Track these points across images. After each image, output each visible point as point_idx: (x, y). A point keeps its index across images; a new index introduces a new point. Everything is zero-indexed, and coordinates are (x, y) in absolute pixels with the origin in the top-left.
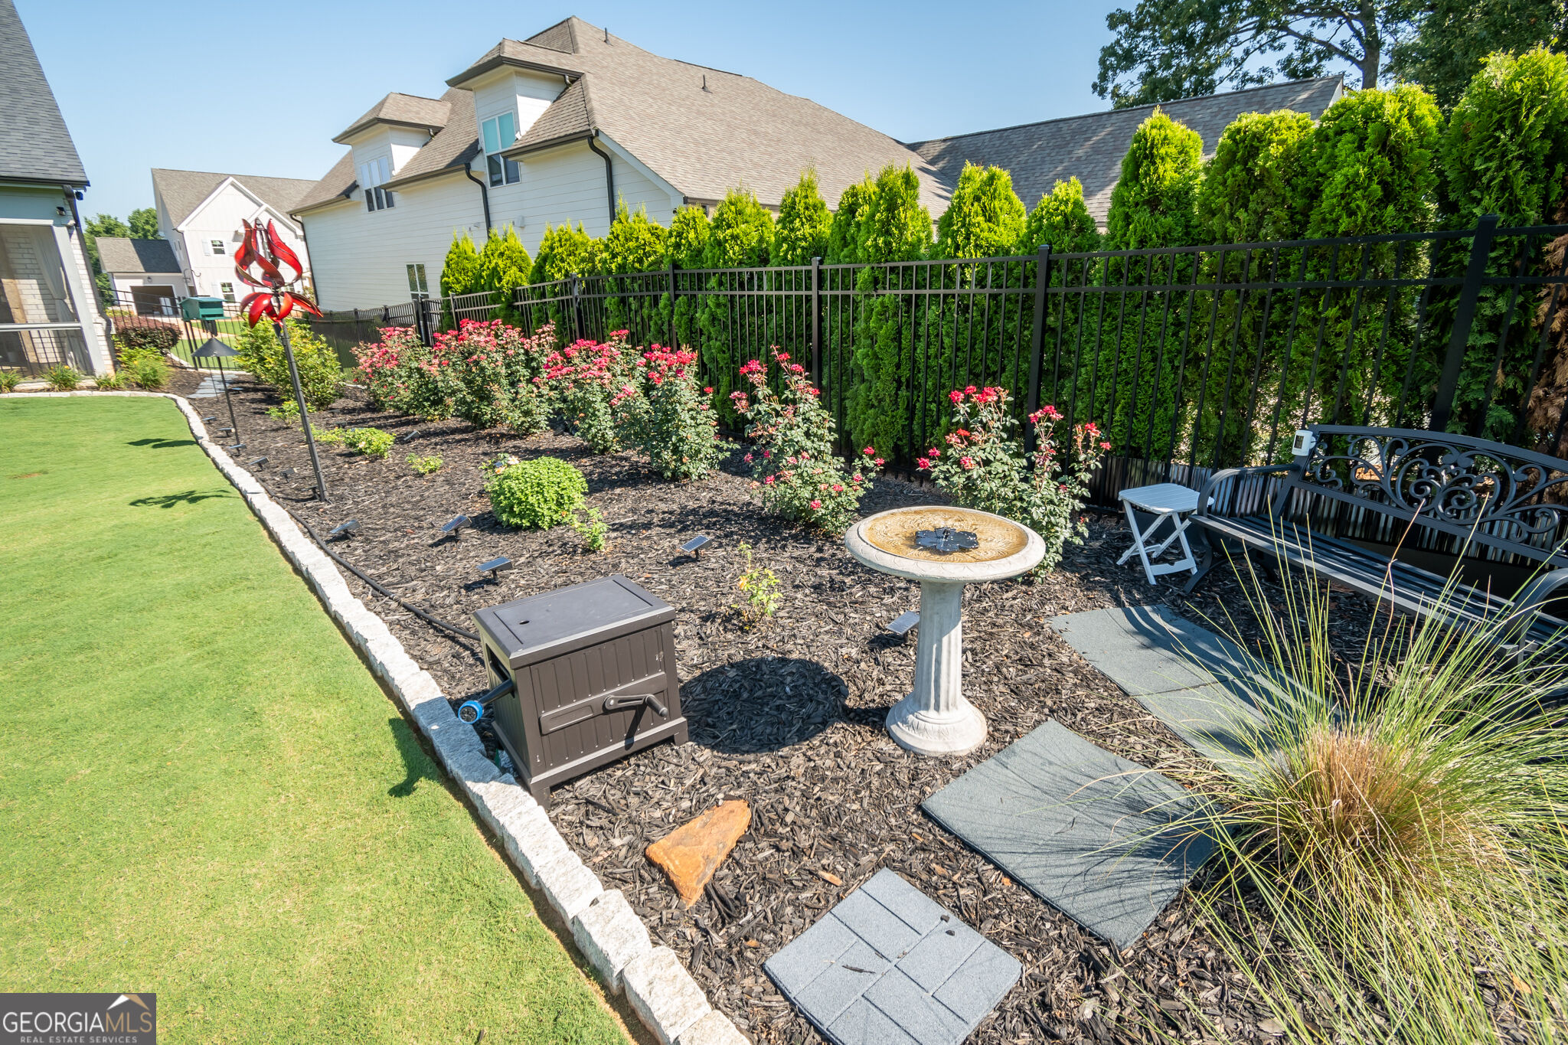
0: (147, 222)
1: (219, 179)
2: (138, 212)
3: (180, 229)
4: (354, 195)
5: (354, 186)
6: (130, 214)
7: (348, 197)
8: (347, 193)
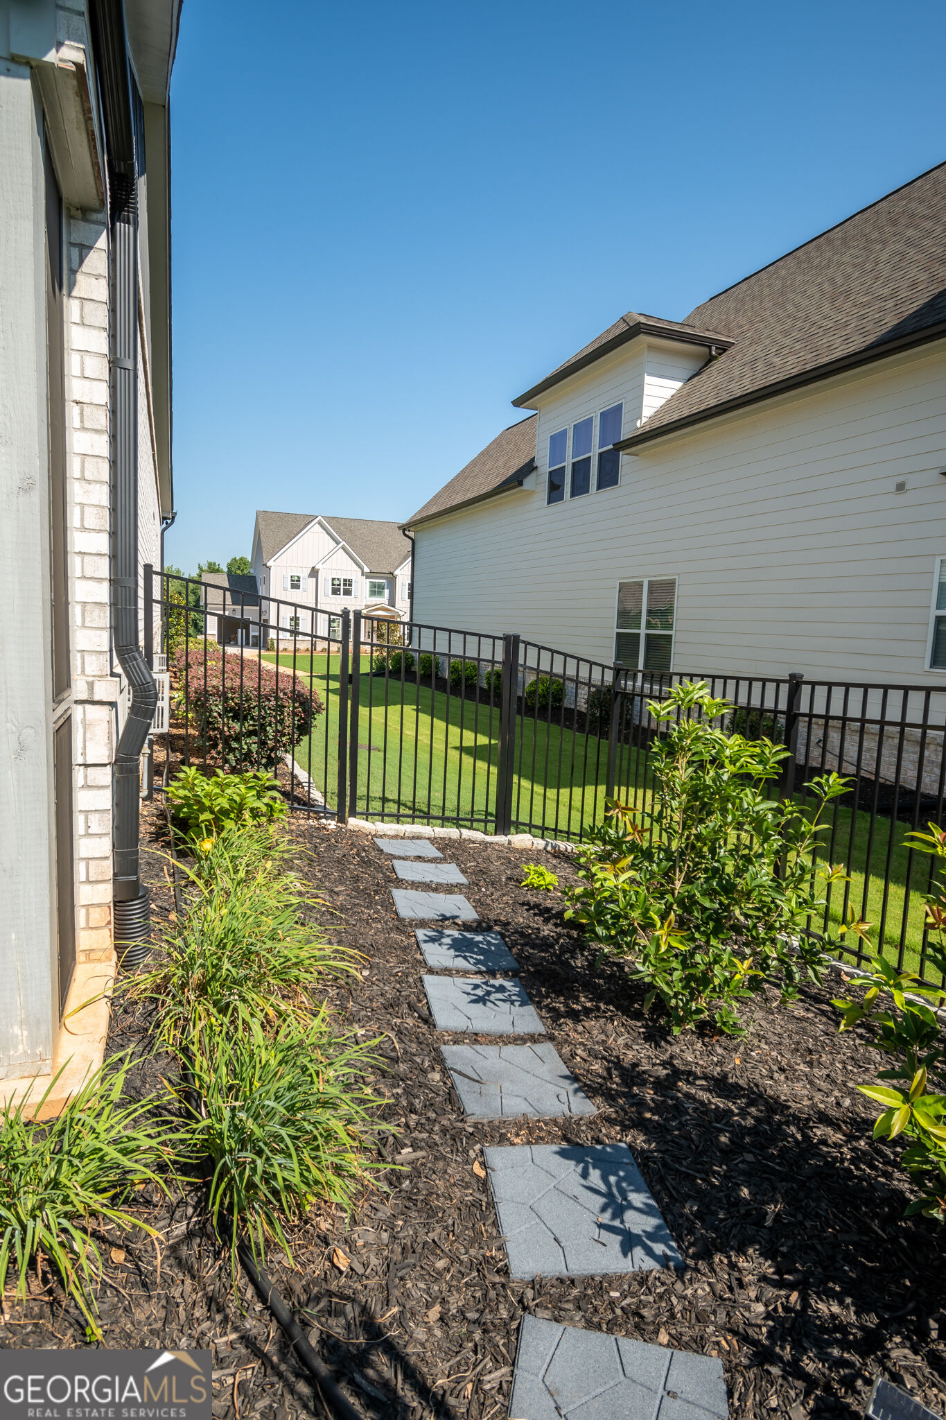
0: (239, 568)
1: (307, 520)
2: (235, 559)
3: (268, 564)
4: (529, 482)
5: (530, 468)
6: (229, 561)
7: (521, 483)
8: (516, 480)
